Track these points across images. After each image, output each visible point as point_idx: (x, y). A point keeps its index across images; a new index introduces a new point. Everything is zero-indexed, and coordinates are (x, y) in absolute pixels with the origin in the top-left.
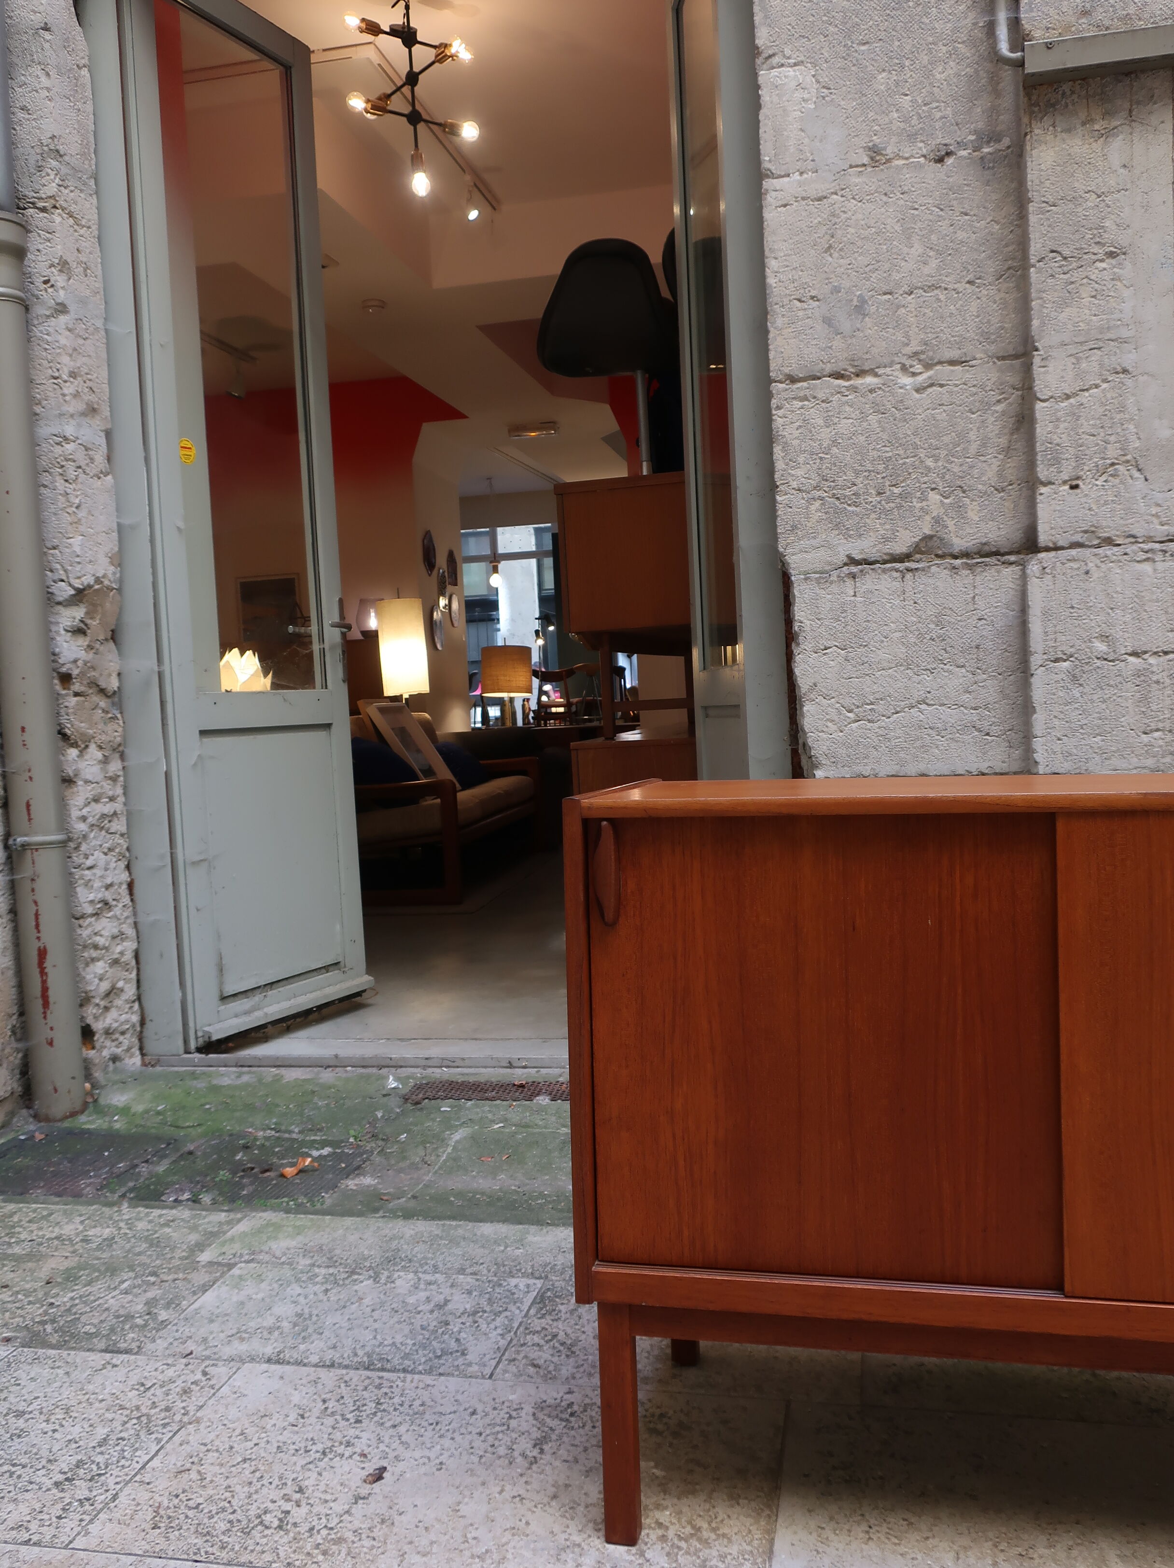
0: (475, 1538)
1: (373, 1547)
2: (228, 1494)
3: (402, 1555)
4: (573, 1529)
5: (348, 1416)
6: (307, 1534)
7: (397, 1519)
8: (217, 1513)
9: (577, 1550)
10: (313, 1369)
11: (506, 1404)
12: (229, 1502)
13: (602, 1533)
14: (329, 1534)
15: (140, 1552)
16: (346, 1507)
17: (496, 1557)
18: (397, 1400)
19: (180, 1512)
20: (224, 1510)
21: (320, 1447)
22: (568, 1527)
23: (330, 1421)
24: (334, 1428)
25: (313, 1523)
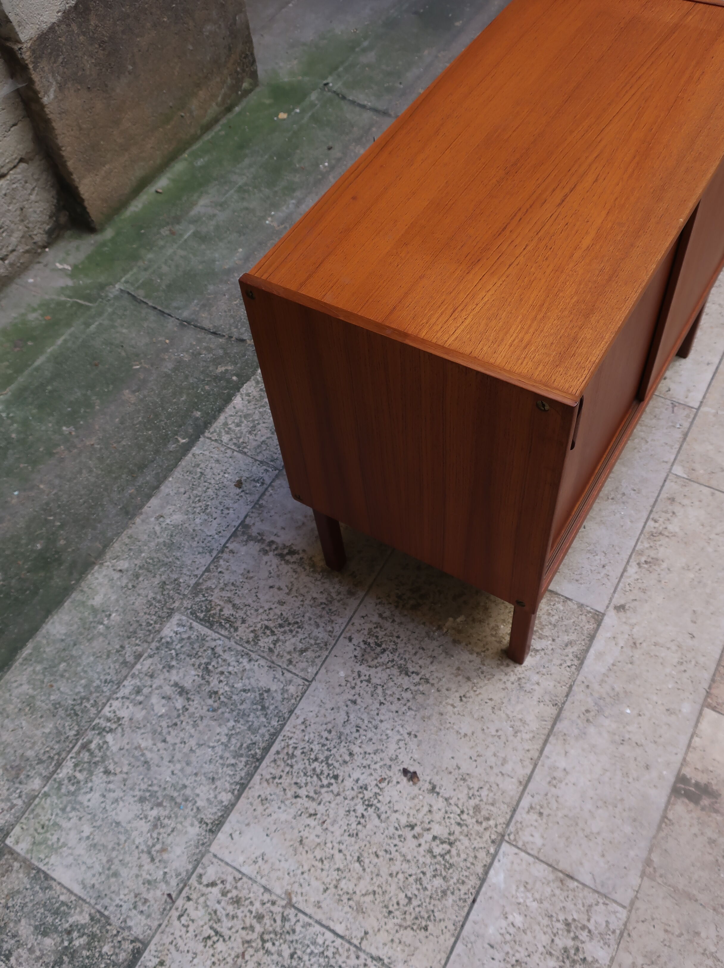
0: (497, 731)
1: (490, 790)
2: (400, 876)
3: (503, 774)
4: (504, 678)
5: (325, 782)
6: (464, 828)
7: (464, 770)
8: (421, 884)
9: (523, 681)
10: (242, 800)
11: (350, 679)
12: (410, 875)
13: (512, 664)
14: (468, 814)
15: (453, 939)
16: (440, 799)
17: (518, 723)
18: (316, 747)
19: (412, 910)
20: (419, 880)
21: (360, 809)
22: (500, 680)
23: (326, 797)
24: (338, 794)
25: (453, 821)
